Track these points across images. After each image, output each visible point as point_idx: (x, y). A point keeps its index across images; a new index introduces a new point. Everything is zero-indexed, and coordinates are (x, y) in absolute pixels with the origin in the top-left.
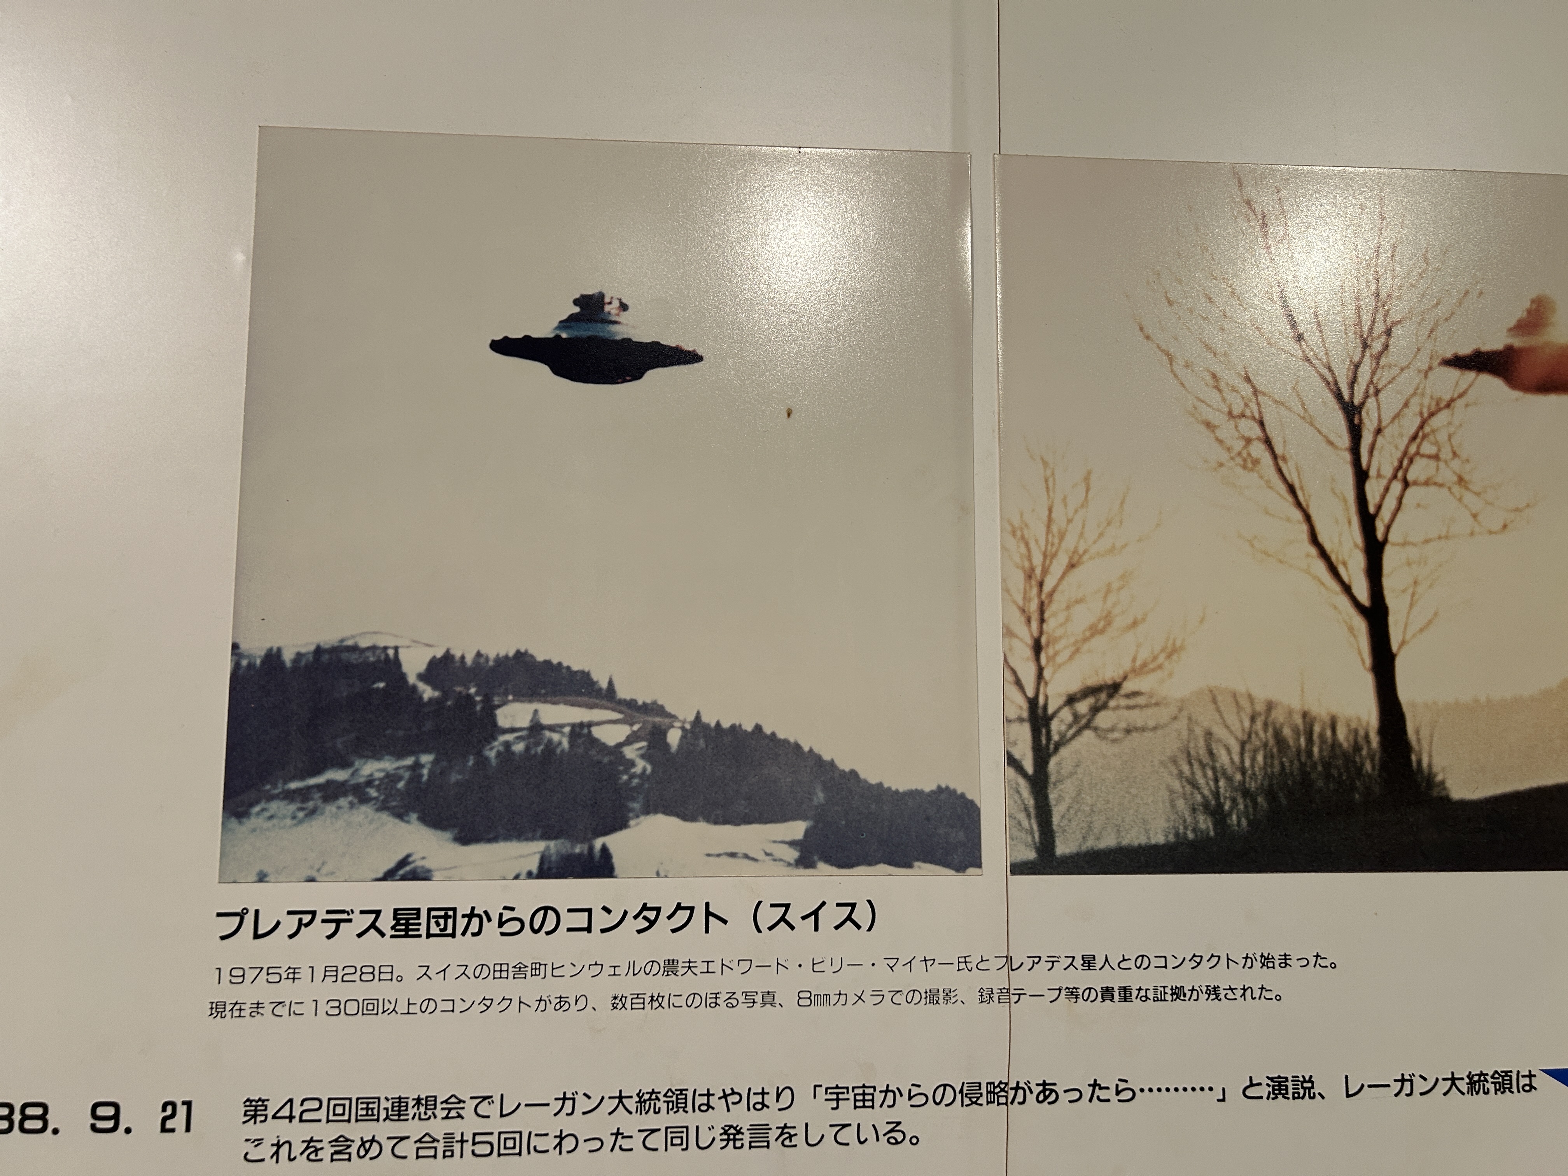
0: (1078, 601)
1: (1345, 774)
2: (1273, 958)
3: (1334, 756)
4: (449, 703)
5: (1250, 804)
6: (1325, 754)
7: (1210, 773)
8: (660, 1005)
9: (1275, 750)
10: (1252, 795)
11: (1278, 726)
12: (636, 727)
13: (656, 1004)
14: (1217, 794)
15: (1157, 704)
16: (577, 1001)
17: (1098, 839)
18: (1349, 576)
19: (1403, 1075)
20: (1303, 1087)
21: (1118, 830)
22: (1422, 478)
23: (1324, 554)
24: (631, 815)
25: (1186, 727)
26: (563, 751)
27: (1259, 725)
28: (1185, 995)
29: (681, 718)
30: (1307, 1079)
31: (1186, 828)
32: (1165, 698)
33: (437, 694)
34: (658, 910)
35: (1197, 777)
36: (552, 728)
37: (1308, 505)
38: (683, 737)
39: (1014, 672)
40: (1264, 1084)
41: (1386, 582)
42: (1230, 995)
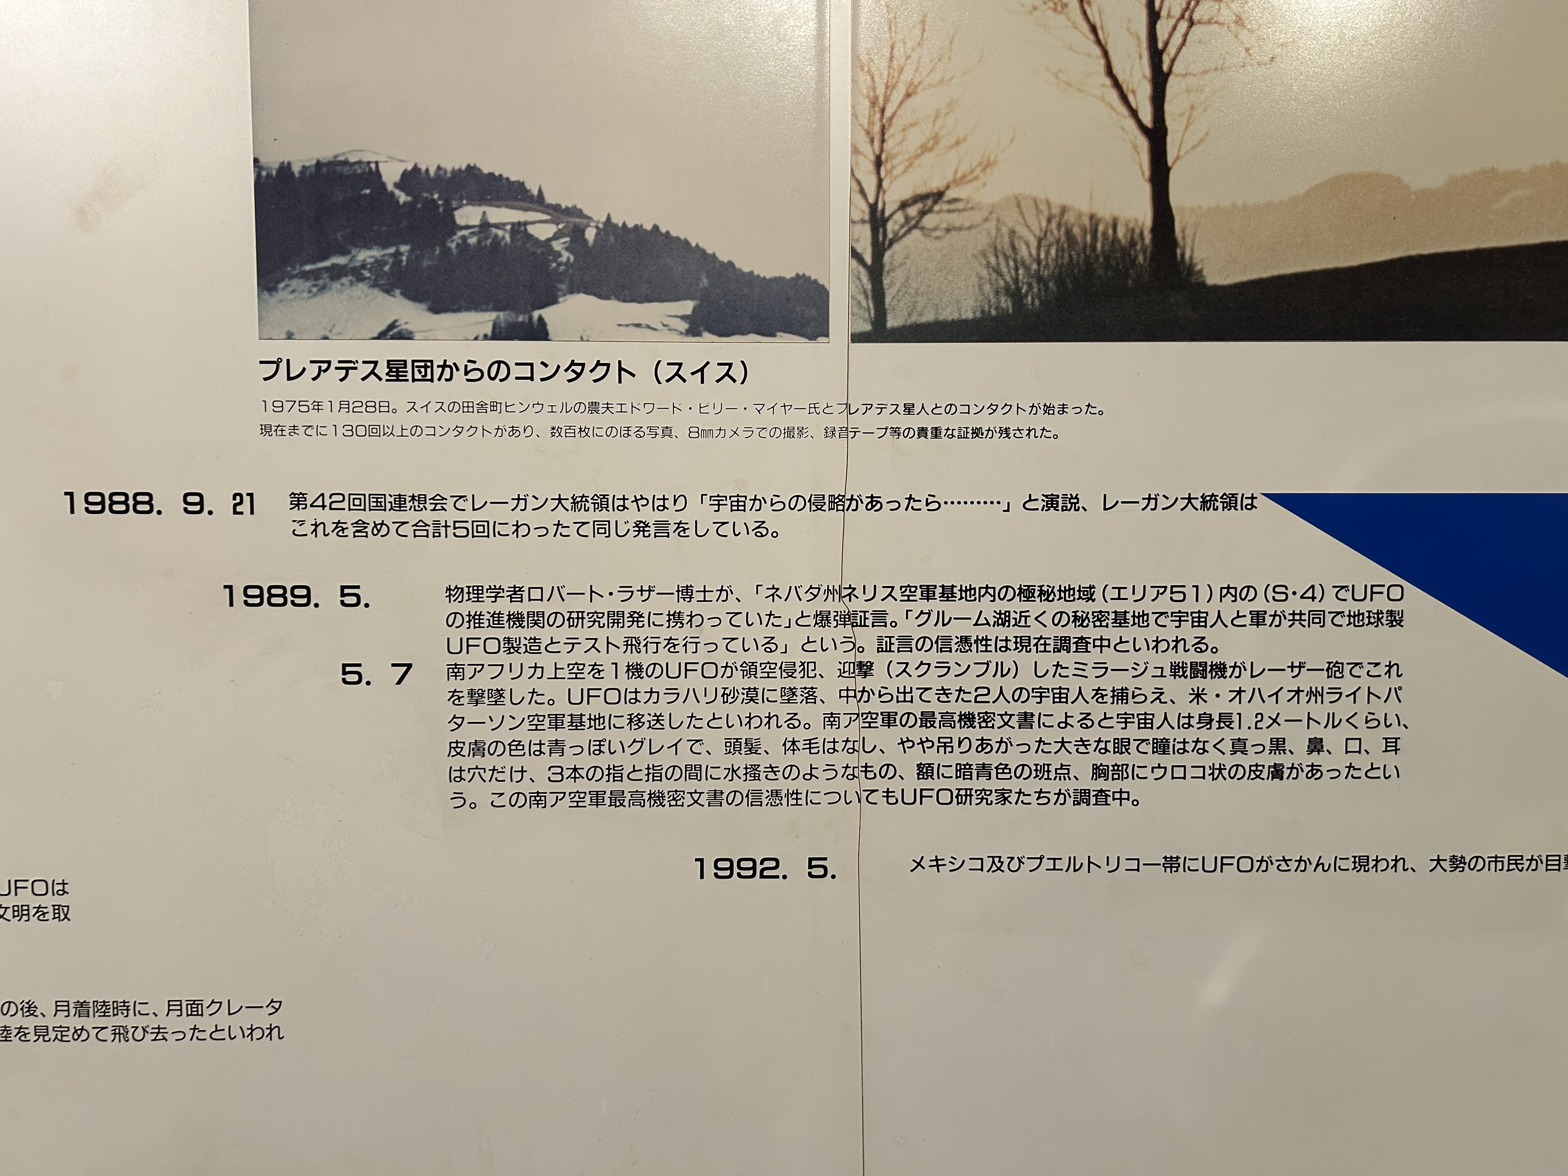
0: (912, 125)
1: (1122, 264)
2: (1054, 407)
3: (1113, 250)
4: (419, 206)
5: (1042, 288)
6: (1106, 248)
7: (1012, 263)
8: (587, 434)
9: (1065, 245)
10: (1044, 281)
11: (1069, 226)
12: (561, 226)
13: (583, 434)
14: (1016, 281)
15: (972, 208)
16: (525, 430)
17: (921, 315)
18: (1137, 103)
19: (1150, 495)
20: (1070, 502)
21: (937, 308)
22: (1206, 18)
23: (1117, 84)
24: (560, 293)
25: (994, 227)
26: (506, 243)
27: (1054, 225)
28: (982, 434)
29: (595, 219)
30: (1074, 496)
31: (990, 307)
32: (978, 203)
33: (409, 199)
34: (583, 365)
35: (1001, 267)
36: (497, 226)
37: (1106, 43)
38: (597, 235)
39: (859, 183)
40: (1040, 500)
41: (1168, 107)
42: (1018, 434)
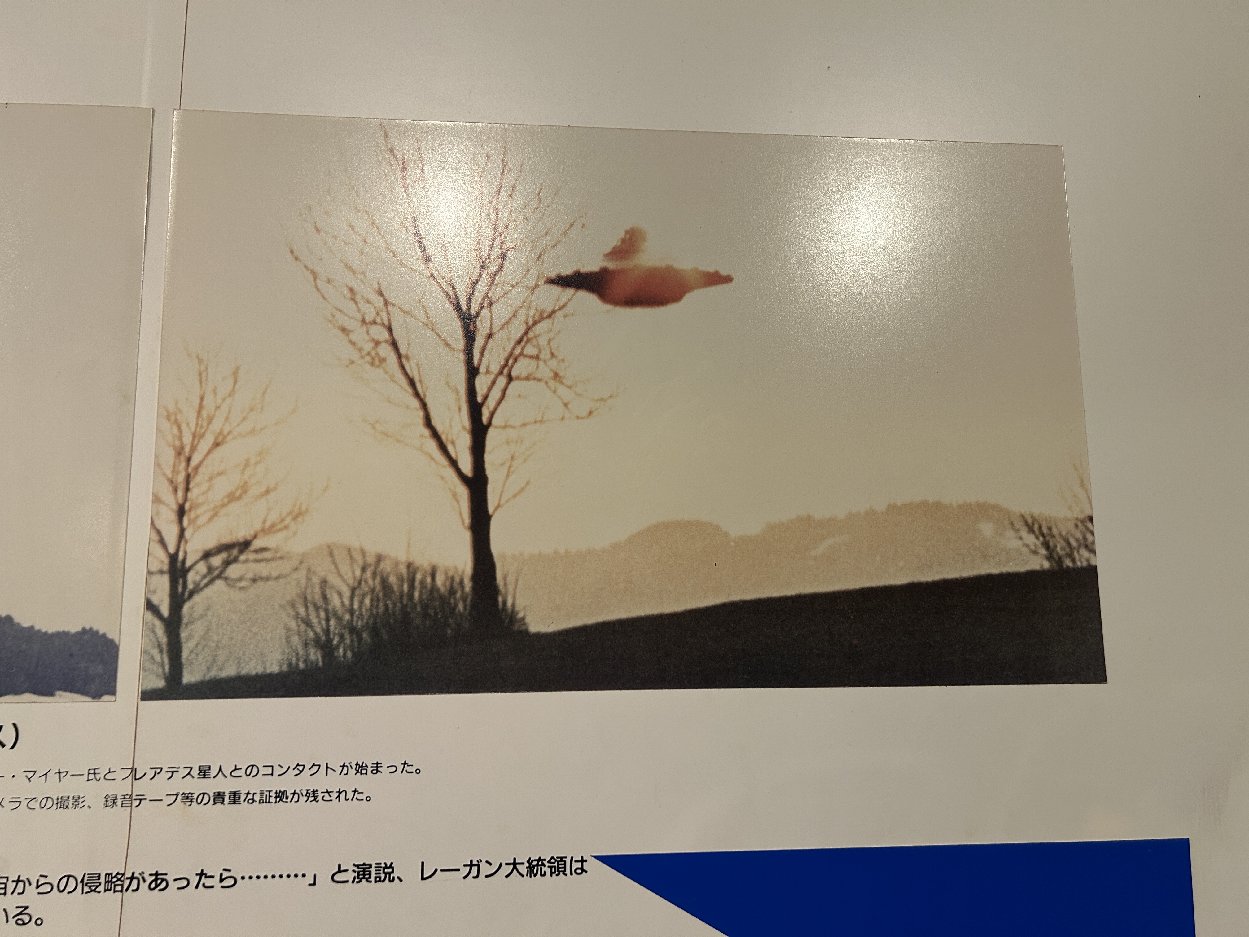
0: (220, 474)
1: (441, 613)
2: (366, 766)
3: (431, 598)
5: (355, 639)
6: (424, 597)
7: (322, 614)
9: (381, 595)
10: (357, 631)
11: (385, 575)
14: (327, 632)
15: (281, 558)
17: (221, 669)
18: (456, 453)
19: (471, 861)
20: (384, 872)
21: (239, 662)
22: (524, 374)
23: (435, 435)
25: (304, 577)
27: (369, 574)
28: (287, 798)
30: (388, 865)
31: (298, 659)
32: (288, 553)
35: (311, 617)
37: (425, 396)
39: (159, 532)
40: (351, 870)
41: (488, 457)
42: (327, 797)
